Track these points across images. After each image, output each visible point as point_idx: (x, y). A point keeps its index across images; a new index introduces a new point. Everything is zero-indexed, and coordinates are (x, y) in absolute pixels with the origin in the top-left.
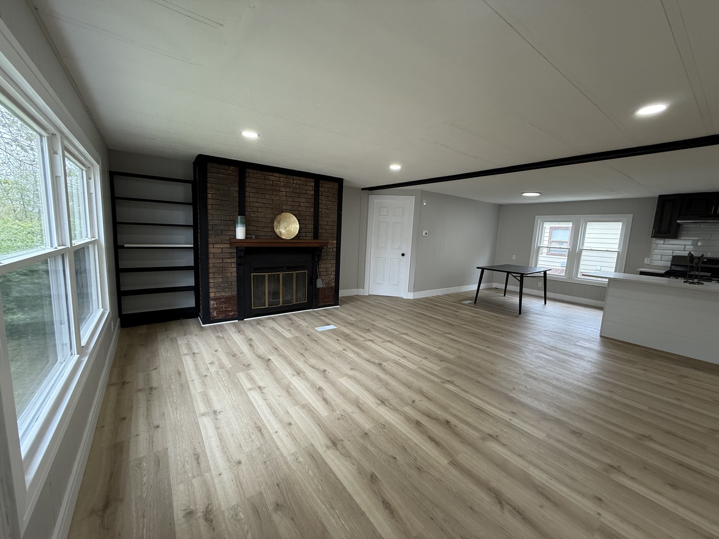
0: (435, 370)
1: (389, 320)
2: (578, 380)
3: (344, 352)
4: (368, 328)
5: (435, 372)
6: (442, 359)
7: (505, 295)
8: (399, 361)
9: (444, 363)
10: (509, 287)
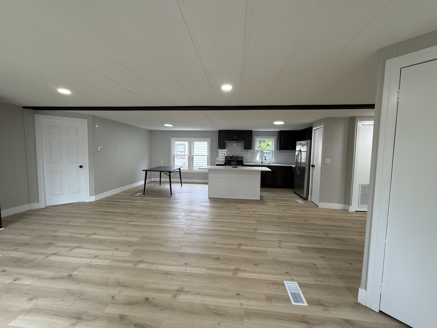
0: (126, 257)
1: (74, 226)
2: (208, 226)
3: (16, 282)
4: (49, 241)
5: (127, 259)
6: (130, 244)
7: (160, 185)
8: (91, 263)
9: (132, 247)
10: (162, 180)
